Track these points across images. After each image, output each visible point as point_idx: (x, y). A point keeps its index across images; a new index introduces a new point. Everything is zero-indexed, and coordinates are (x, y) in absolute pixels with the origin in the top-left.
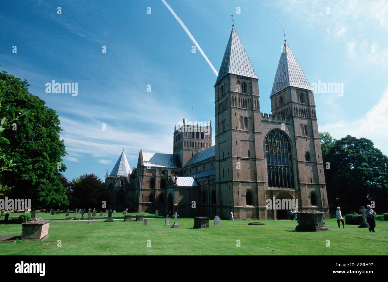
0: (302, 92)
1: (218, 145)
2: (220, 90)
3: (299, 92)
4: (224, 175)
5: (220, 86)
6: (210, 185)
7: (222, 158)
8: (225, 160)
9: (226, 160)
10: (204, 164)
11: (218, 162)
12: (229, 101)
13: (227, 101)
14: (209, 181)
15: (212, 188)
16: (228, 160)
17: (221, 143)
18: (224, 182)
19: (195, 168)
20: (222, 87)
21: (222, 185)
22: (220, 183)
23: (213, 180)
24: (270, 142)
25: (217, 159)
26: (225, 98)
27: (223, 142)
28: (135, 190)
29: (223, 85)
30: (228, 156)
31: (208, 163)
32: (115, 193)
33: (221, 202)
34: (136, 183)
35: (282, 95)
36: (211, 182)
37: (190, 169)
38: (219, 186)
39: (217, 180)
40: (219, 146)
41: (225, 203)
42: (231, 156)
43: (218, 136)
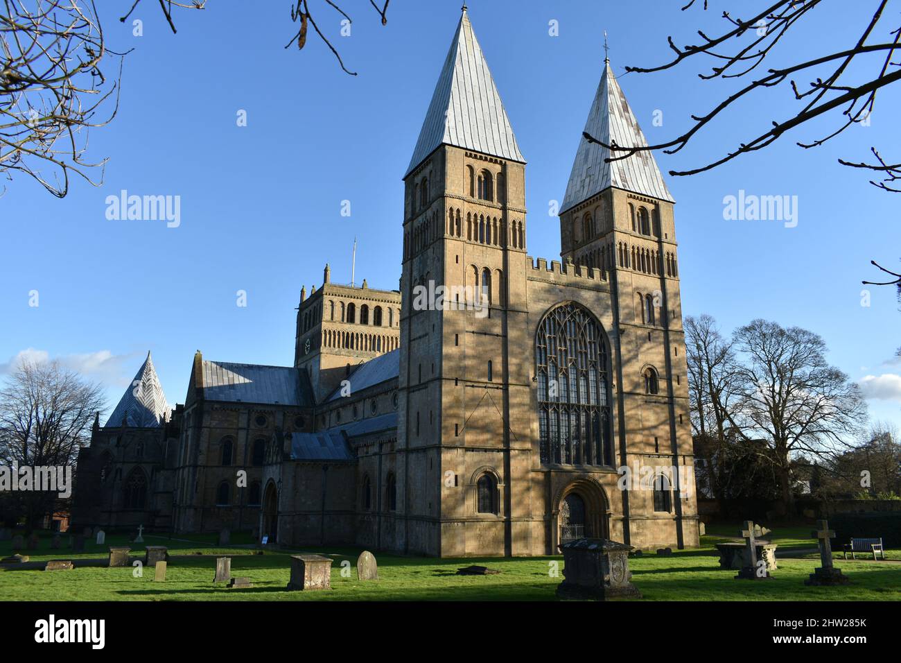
0: (642, 203)
1: (407, 344)
2: (418, 189)
3: (637, 204)
4: (418, 429)
5: (418, 179)
6: (383, 457)
7: (417, 383)
8: (422, 386)
9: (426, 387)
10: (375, 396)
11: (405, 393)
12: (440, 221)
13: (434, 221)
14: (381, 446)
15: (387, 465)
16: (431, 385)
17: (414, 340)
18: (417, 450)
19: (352, 407)
20: (424, 180)
21: (413, 457)
22: (408, 451)
23: (392, 442)
24: (549, 337)
25: (403, 382)
26: (429, 213)
27: (420, 337)
28: (179, 468)
29: (428, 176)
30: (431, 377)
31: (386, 393)
32: (118, 477)
33: (408, 506)
34: (181, 448)
35: (590, 208)
36: (386, 449)
37: (338, 408)
38: (404, 460)
39: (401, 443)
40: (409, 349)
41: (419, 508)
42: (437, 376)
43: (408, 320)
